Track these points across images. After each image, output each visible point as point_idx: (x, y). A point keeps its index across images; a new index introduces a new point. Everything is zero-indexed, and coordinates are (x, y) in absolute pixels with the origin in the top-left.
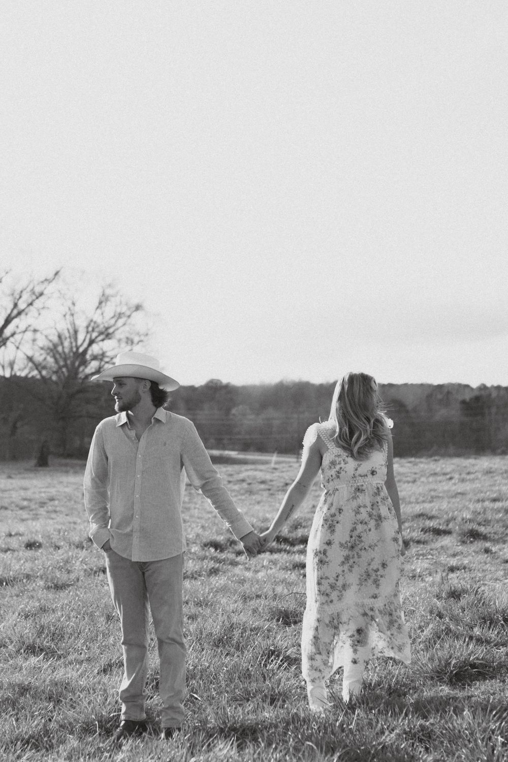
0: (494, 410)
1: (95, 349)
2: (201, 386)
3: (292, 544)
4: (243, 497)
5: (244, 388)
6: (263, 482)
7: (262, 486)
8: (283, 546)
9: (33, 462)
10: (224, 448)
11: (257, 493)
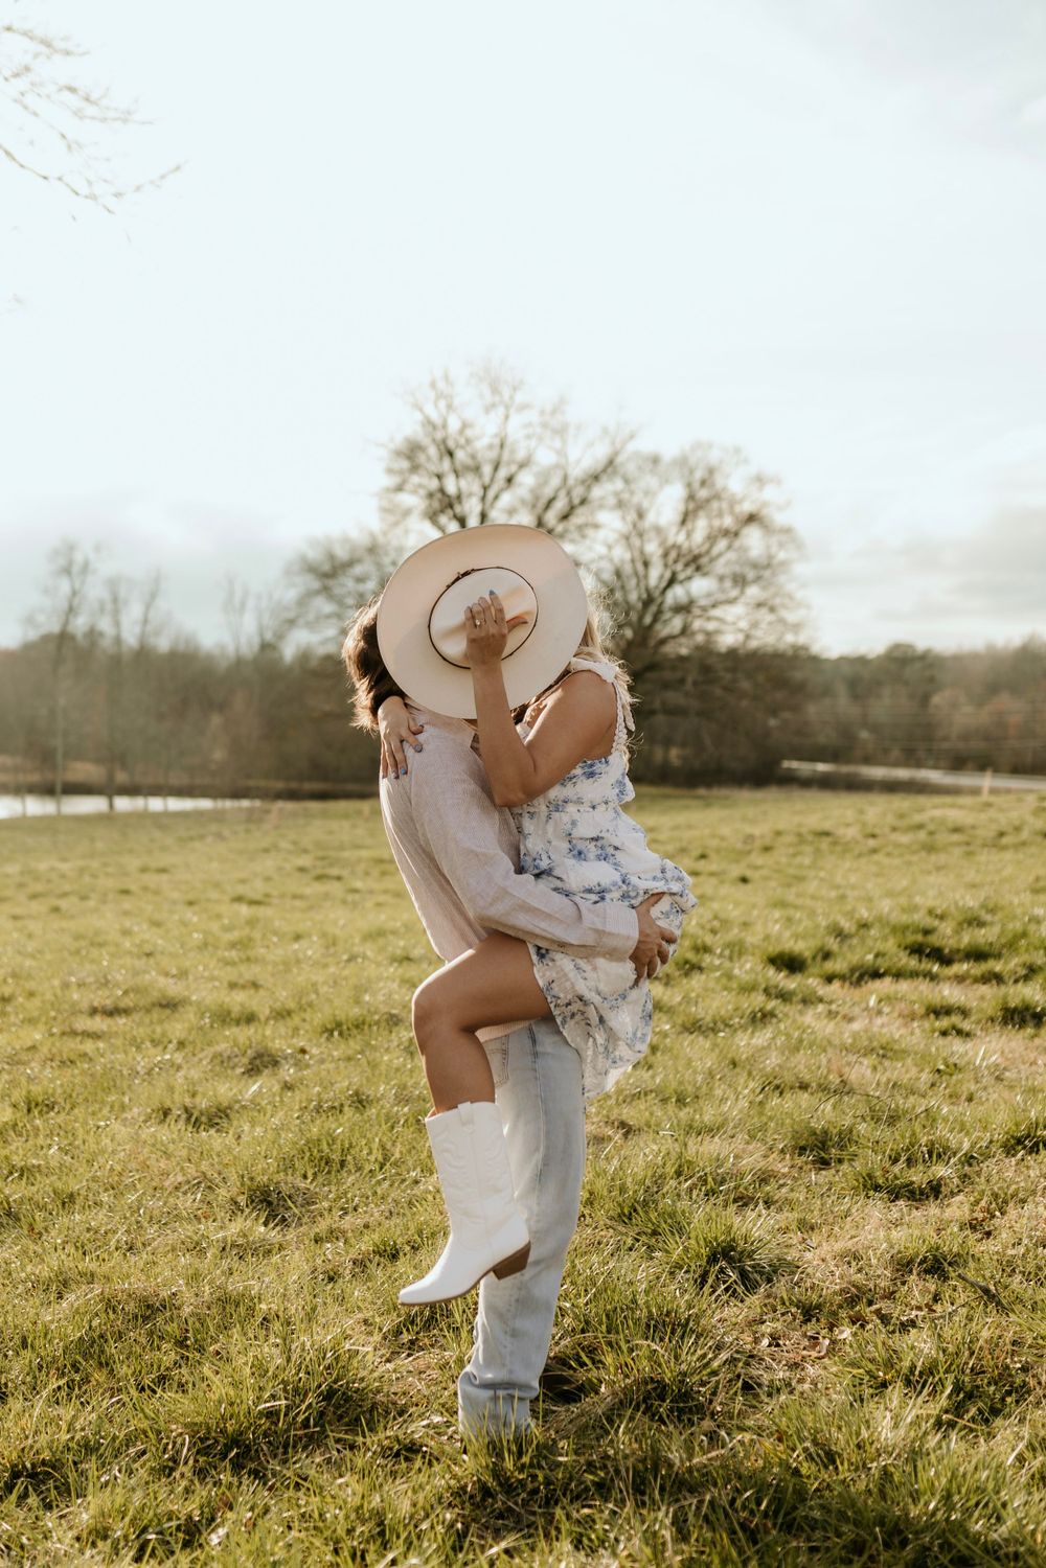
1: (677, 593)
2: (879, 657)
3: (946, 960)
4: (915, 858)
5: (957, 659)
6: (956, 830)
7: (956, 837)
8: (926, 965)
10: (919, 765)
11: (945, 848)
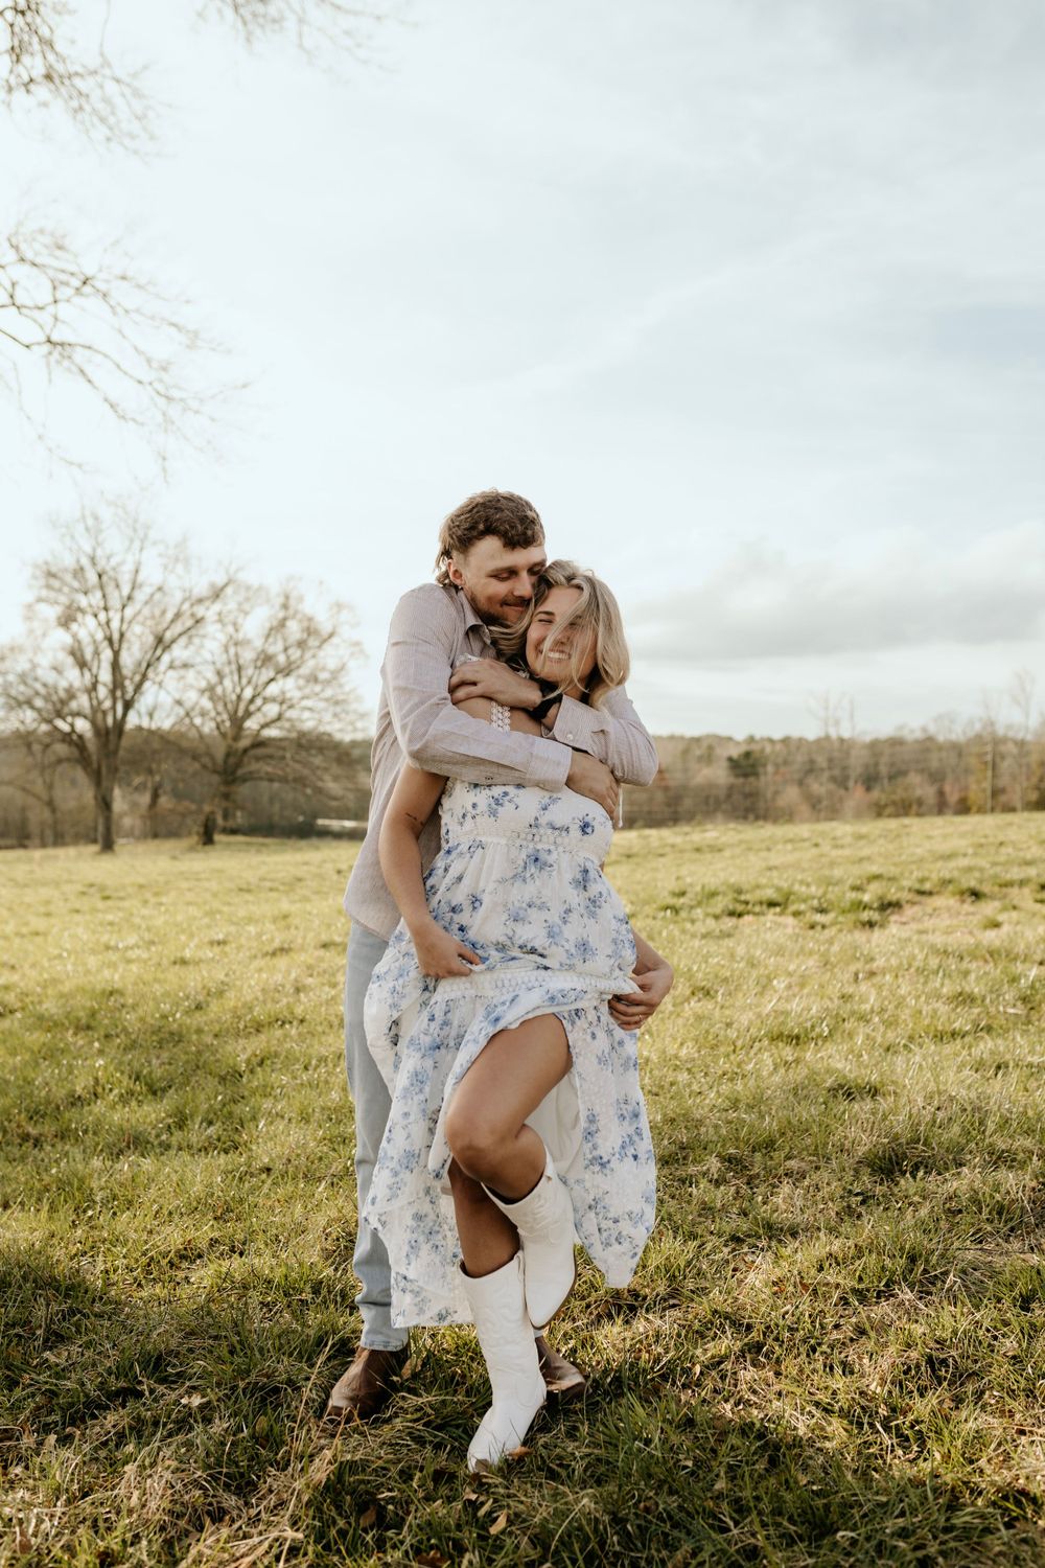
0: (770, 769)
9: (195, 839)
